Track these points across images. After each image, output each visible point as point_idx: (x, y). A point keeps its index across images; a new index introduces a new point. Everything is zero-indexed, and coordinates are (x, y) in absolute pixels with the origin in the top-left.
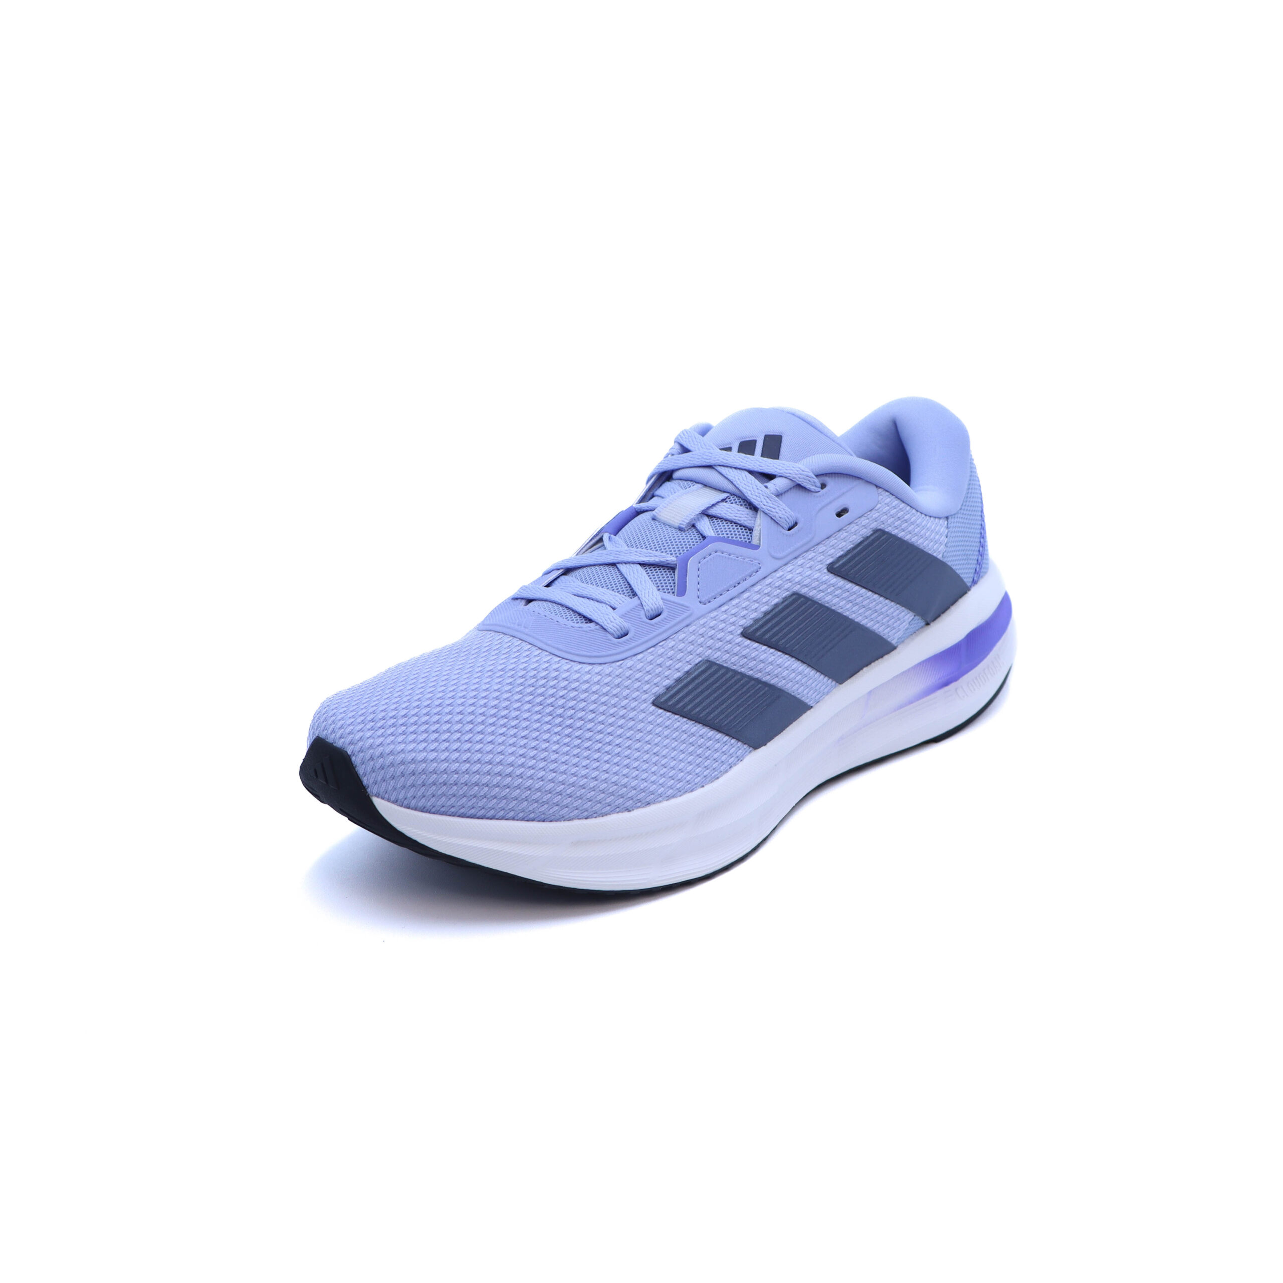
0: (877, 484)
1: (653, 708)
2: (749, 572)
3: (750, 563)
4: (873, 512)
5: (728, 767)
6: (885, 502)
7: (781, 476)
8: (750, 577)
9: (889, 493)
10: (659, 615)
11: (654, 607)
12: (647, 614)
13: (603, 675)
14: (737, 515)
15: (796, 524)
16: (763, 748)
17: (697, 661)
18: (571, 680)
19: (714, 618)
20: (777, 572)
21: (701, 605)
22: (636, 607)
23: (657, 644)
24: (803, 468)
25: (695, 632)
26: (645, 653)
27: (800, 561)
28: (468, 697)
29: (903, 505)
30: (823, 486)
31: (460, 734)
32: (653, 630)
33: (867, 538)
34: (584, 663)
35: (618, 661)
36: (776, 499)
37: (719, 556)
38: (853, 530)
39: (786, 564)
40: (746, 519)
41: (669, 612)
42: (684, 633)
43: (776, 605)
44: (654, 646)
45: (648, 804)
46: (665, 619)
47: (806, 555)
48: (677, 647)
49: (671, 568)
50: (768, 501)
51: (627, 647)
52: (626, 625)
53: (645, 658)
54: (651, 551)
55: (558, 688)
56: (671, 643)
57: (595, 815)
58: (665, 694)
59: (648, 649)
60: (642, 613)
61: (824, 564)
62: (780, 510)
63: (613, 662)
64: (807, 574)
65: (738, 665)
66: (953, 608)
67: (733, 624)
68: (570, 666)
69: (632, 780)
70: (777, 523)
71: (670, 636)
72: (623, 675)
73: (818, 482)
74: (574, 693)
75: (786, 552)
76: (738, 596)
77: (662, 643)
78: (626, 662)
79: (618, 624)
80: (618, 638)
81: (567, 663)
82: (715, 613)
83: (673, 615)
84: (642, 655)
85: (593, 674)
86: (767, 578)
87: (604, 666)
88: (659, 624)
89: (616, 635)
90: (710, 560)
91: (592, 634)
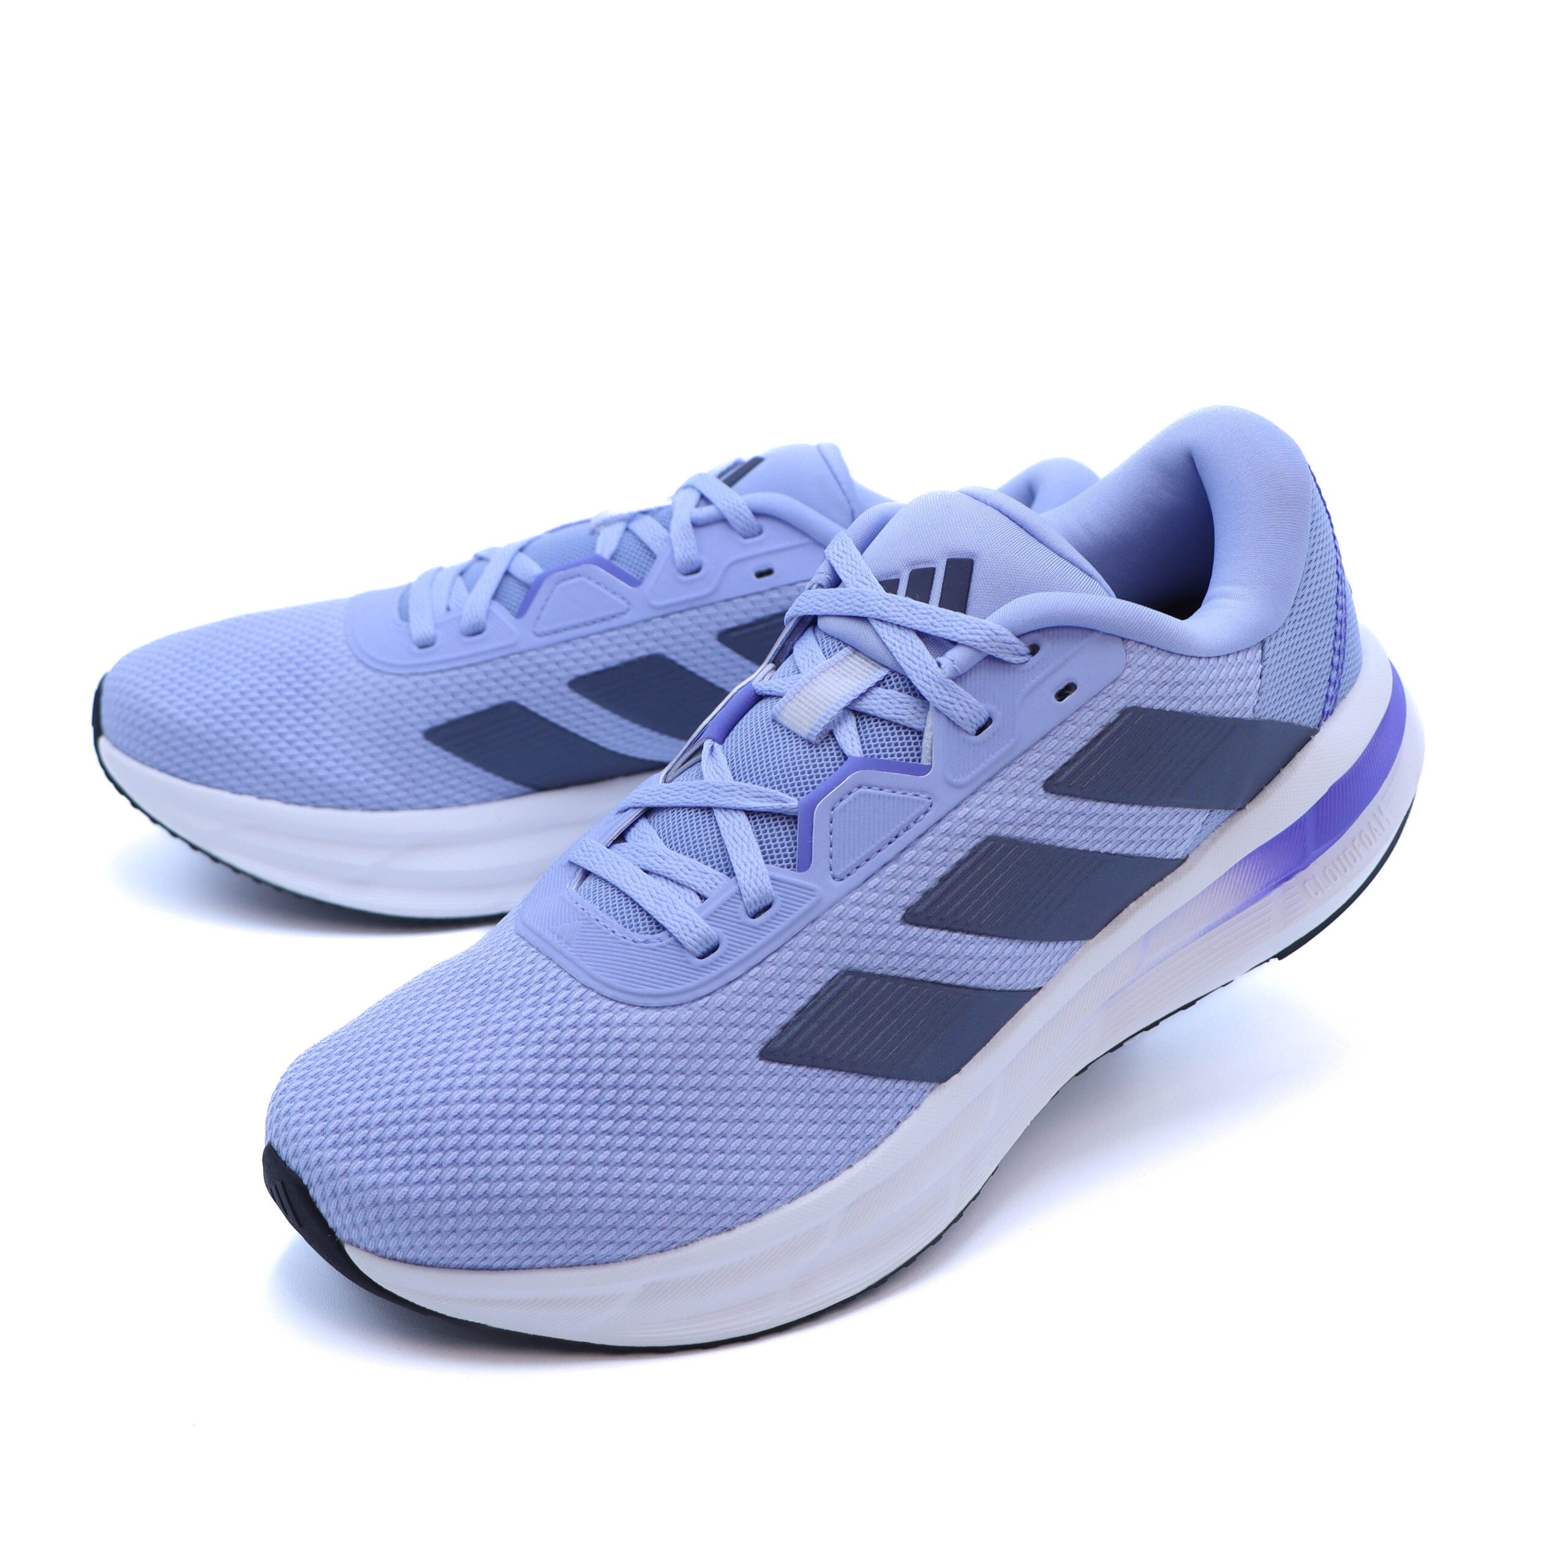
0: (1124, 636)
1: (761, 1063)
2: (913, 815)
3: (914, 800)
4: (1118, 684)
5: (893, 1126)
6: (1139, 663)
7: (963, 645)
8: (915, 822)
9: (1145, 646)
10: (769, 907)
11: (759, 898)
12: (749, 911)
13: (678, 1024)
14: (898, 711)
15: (989, 721)
16: (956, 1077)
17: (830, 976)
18: (627, 1040)
19: (857, 903)
20: (958, 810)
21: (833, 882)
22: (733, 897)
23: (764, 960)
24: (996, 627)
25: (824, 931)
26: (745, 978)
27: (998, 784)
28: (471, 1086)
29: (1171, 659)
30: (1034, 650)
31: (457, 1153)
32: (757, 936)
33: (1110, 726)
34: (648, 1007)
35: (701, 998)
36: (956, 686)
37: (865, 794)
38: (1085, 720)
39: (973, 793)
40: (912, 717)
41: (783, 902)
42: (808, 934)
43: (960, 863)
44: (759, 964)
45: (759, 1214)
46: (777, 915)
47: (1007, 771)
48: (797, 960)
49: (791, 818)
50: (942, 690)
51: (714, 973)
52: (714, 932)
53: (744, 987)
54: (763, 788)
55: (608, 1056)
56: (786, 954)
57: (674, 1246)
58: (778, 1037)
59: (749, 970)
60: (741, 908)
61: (1039, 781)
62: (961, 705)
63: (693, 1001)
64: (1010, 803)
65: (900, 968)
66: (1285, 772)
67: (889, 906)
68: (627, 1014)
69: (728, 1187)
70: (958, 726)
71: (785, 944)
72: (710, 1021)
73: (1023, 648)
74: (632, 1060)
75: (973, 772)
76: (895, 858)
77: (772, 958)
78: (714, 998)
79: (702, 933)
80: (701, 958)
81: (622, 1009)
82: (858, 894)
83: (790, 906)
84: (739, 983)
85: (662, 1024)
86: (943, 821)
87: (679, 1008)
88: (767, 924)
89: (699, 953)
90: (850, 802)
91: (661, 954)
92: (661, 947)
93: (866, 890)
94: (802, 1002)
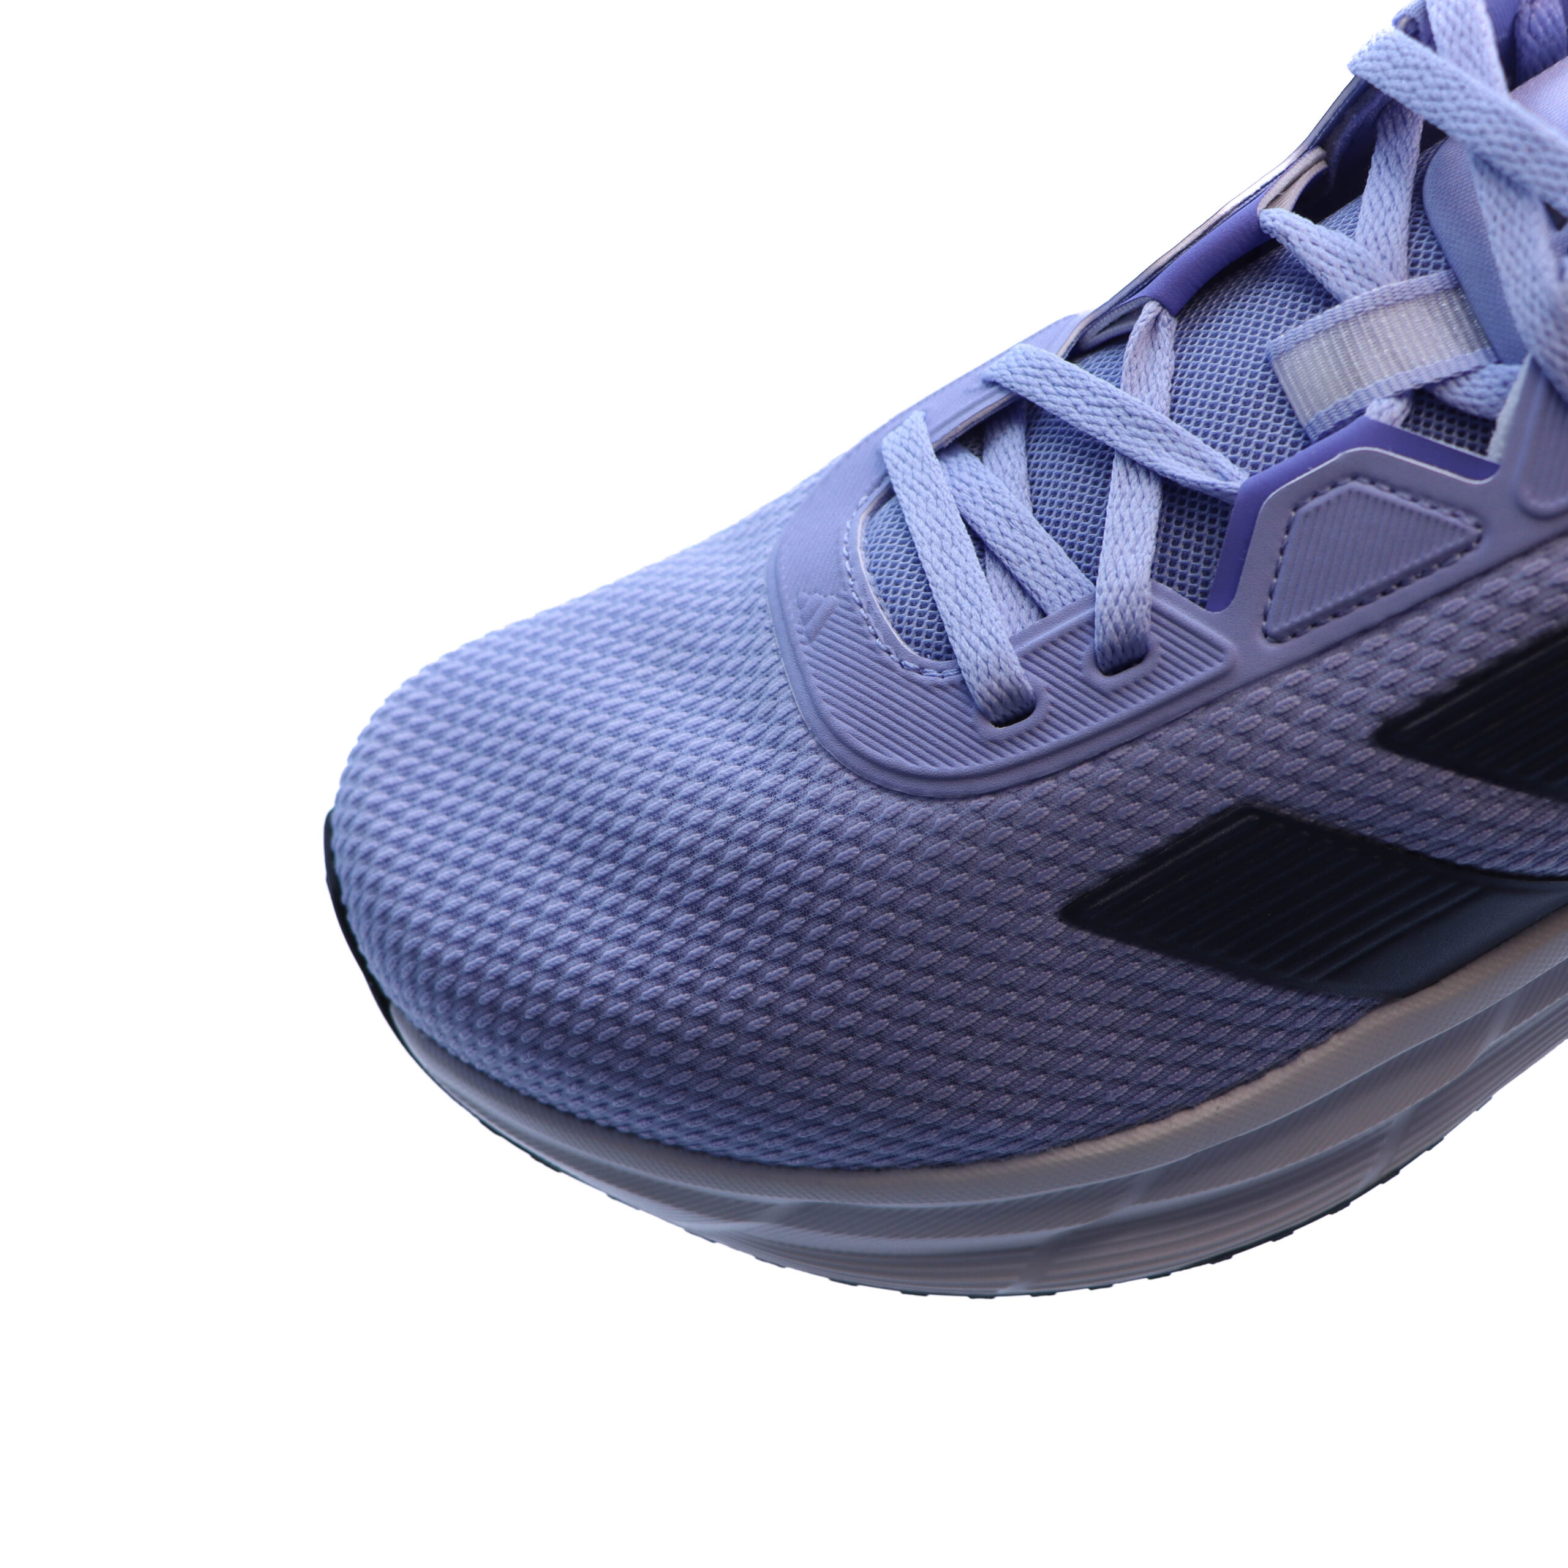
1: (1062, 926)
2: (1438, 550)
3: (1447, 523)
8: (1440, 565)
10: (1136, 660)
11: (1124, 640)
13: (928, 831)
17: (1217, 808)
18: (840, 838)
20: (1528, 558)
21: (1263, 641)
22: (1080, 626)
23: (1104, 753)
25: (1224, 726)
26: (1063, 778)
32: (1102, 708)
34: (888, 790)
35: (979, 796)
37: (1360, 494)
41: (1163, 657)
42: (1194, 725)
44: (1092, 759)
46: (1147, 679)
48: (1163, 765)
52: (1029, 682)
56: (1146, 753)
59: (1073, 766)
60: (1087, 650)
63: (964, 798)
67: (1353, 705)
68: (852, 793)
71: (1148, 733)
72: (983, 838)
76: (1389, 622)
77: (1119, 753)
78: (999, 802)
79: (1006, 682)
80: (998, 724)
81: (848, 783)
82: (1303, 672)
83: (1173, 668)
84: (1050, 784)
85: (902, 825)
86: (1493, 575)
87: (938, 805)
88: (1125, 691)
89: (994, 717)
90: (1328, 503)
91: (937, 700)
92: (939, 687)
93: (1316, 669)
94: (1156, 841)
